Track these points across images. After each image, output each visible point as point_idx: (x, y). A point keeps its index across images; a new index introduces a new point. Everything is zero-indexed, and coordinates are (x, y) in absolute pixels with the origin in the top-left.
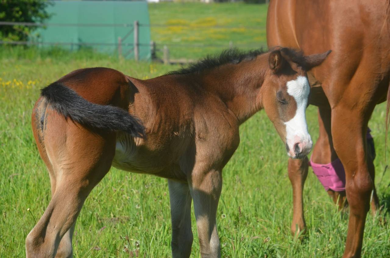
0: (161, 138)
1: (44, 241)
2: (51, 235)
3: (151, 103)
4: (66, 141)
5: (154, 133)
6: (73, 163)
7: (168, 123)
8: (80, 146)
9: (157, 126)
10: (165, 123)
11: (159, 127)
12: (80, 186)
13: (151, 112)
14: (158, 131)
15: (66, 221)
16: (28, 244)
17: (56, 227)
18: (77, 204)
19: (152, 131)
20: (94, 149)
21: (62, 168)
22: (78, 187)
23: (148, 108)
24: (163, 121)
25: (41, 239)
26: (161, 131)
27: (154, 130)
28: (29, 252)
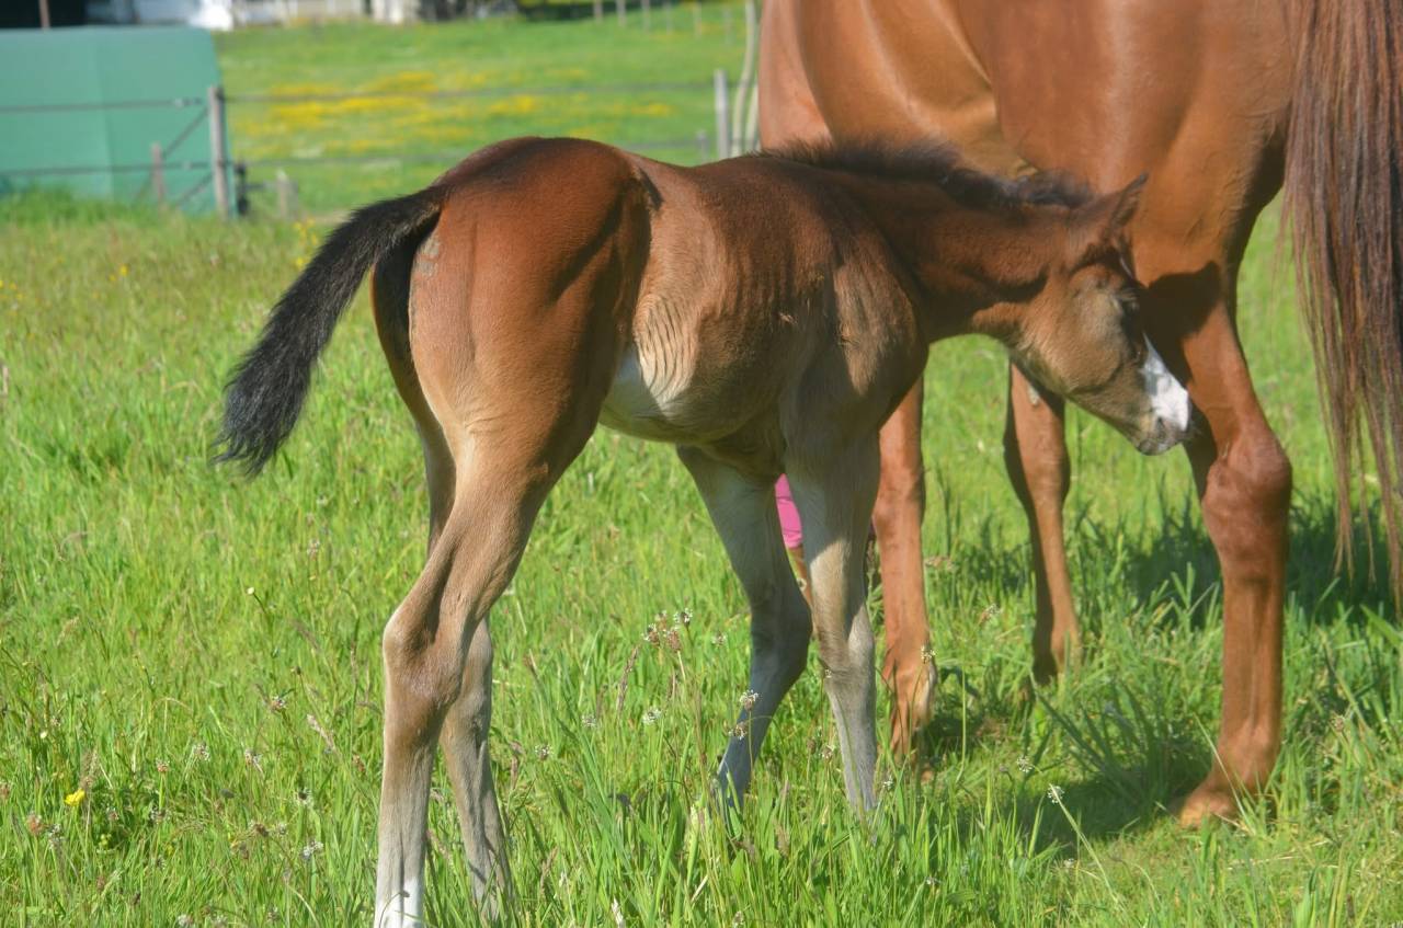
0: (747, 329)
1: (433, 640)
2: (452, 621)
3: (710, 233)
4: (473, 355)
5: (725, 316)
6: (505, 415)
7: (761, 287)
8: (518, 368)
9: (734, 295)
10: (755, 285)
11: (739, 299)
12: (525, 480)
13: (710, 260)
14: (737, 311)
15: (490, 580)
16: (392, 649)
17: (463, 597)
18: (515, 533)
19: (719, 312)
20: (557, 375)
21: (472, 432)
22: (522, 482)
23: (702, 245)
24: (748, 281)
25: (427, 634)
26: (746, 311)
27: (725, 306)
28: (394, 670)
